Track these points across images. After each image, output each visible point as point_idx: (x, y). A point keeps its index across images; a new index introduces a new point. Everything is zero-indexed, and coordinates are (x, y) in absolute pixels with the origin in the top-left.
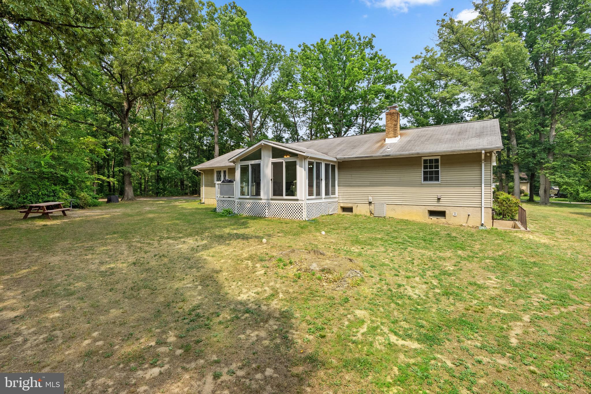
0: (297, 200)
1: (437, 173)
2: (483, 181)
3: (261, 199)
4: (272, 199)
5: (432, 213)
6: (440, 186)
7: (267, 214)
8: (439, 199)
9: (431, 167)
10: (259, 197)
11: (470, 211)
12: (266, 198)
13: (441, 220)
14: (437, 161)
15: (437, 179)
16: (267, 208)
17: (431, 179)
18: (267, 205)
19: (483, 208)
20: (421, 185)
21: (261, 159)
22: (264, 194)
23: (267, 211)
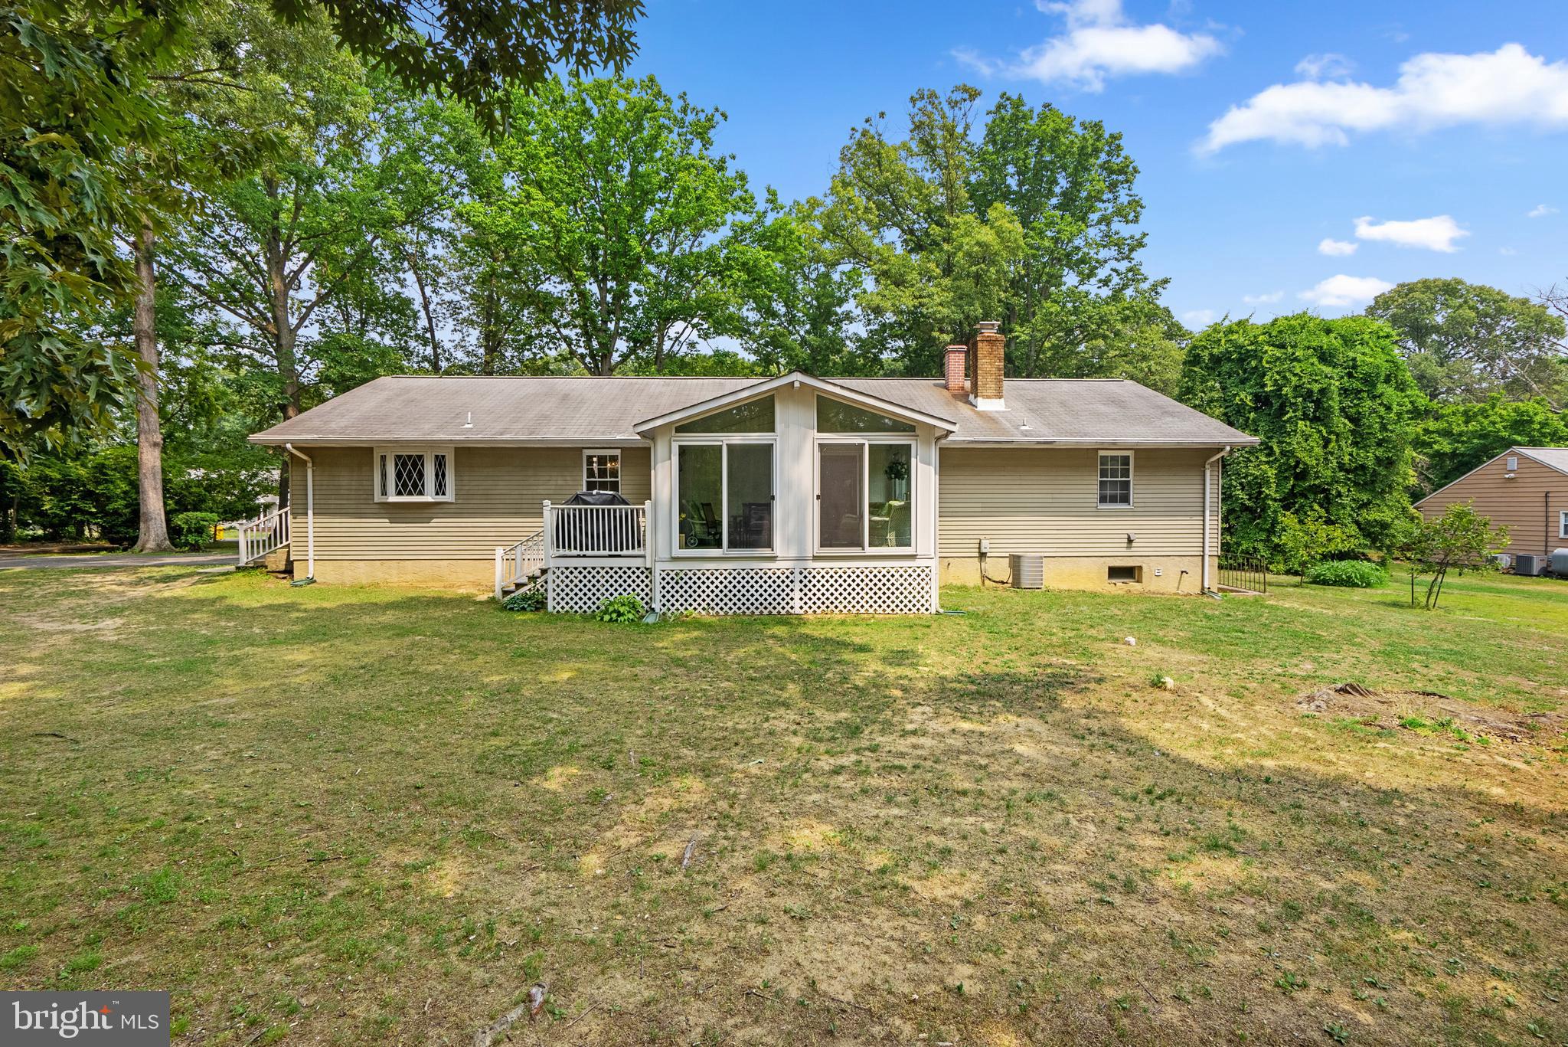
0: (913, 557)
1: (1126, 485)
2: (1208, 504)
3: (773, 559)
4: (816, 558)
5: (1115, 572)
6: (1133, 513)
7: (797, 603)
8: (1130, 541)
9: (1114, 474)
10: (766, 552)
11: (1185, 564)
12: (793, 553)
13: (1133, 586)
14: (1126, 460)
15: (1125, 499)
16: (797, 586)
17: (1113, 499)
18: (798, 577)
19: (1207, 558)
20: (1097, 513)
21: (773, 430)
22: (788, 542)
23: (797, 595)
